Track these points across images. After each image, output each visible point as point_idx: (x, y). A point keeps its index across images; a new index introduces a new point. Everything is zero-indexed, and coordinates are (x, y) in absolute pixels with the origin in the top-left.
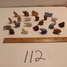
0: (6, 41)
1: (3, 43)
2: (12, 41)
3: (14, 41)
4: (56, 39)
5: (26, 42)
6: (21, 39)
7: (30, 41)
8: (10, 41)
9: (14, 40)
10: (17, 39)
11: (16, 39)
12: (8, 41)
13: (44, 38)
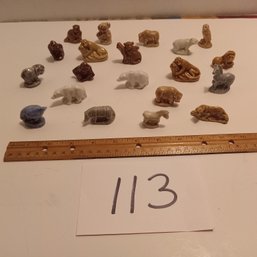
0: (17, 152)
1: (5, 160)
2: (37, 154)
3: (46, 153)
4: (204, 142)
5: (90, 155)
6: (72, 144)
7: (108, 151)
8: (32, 155)
9: (46, 148)
10: (59, 144)
11: (55, 144)
12: (24, 155)
13: (159, 139)
